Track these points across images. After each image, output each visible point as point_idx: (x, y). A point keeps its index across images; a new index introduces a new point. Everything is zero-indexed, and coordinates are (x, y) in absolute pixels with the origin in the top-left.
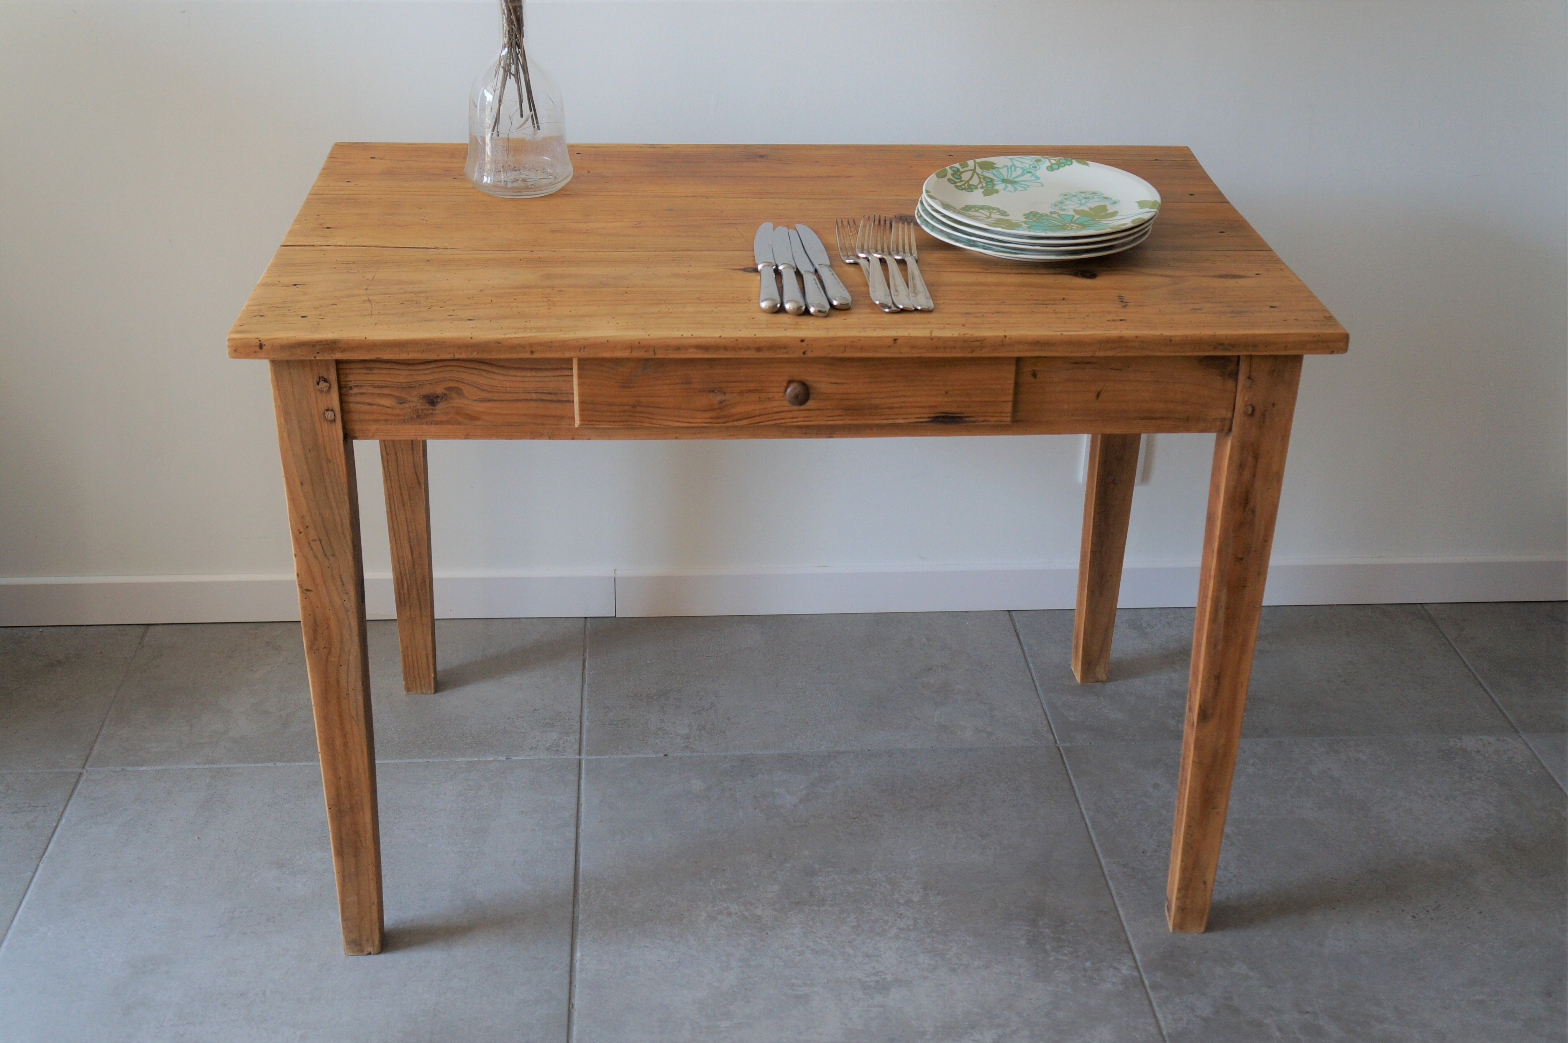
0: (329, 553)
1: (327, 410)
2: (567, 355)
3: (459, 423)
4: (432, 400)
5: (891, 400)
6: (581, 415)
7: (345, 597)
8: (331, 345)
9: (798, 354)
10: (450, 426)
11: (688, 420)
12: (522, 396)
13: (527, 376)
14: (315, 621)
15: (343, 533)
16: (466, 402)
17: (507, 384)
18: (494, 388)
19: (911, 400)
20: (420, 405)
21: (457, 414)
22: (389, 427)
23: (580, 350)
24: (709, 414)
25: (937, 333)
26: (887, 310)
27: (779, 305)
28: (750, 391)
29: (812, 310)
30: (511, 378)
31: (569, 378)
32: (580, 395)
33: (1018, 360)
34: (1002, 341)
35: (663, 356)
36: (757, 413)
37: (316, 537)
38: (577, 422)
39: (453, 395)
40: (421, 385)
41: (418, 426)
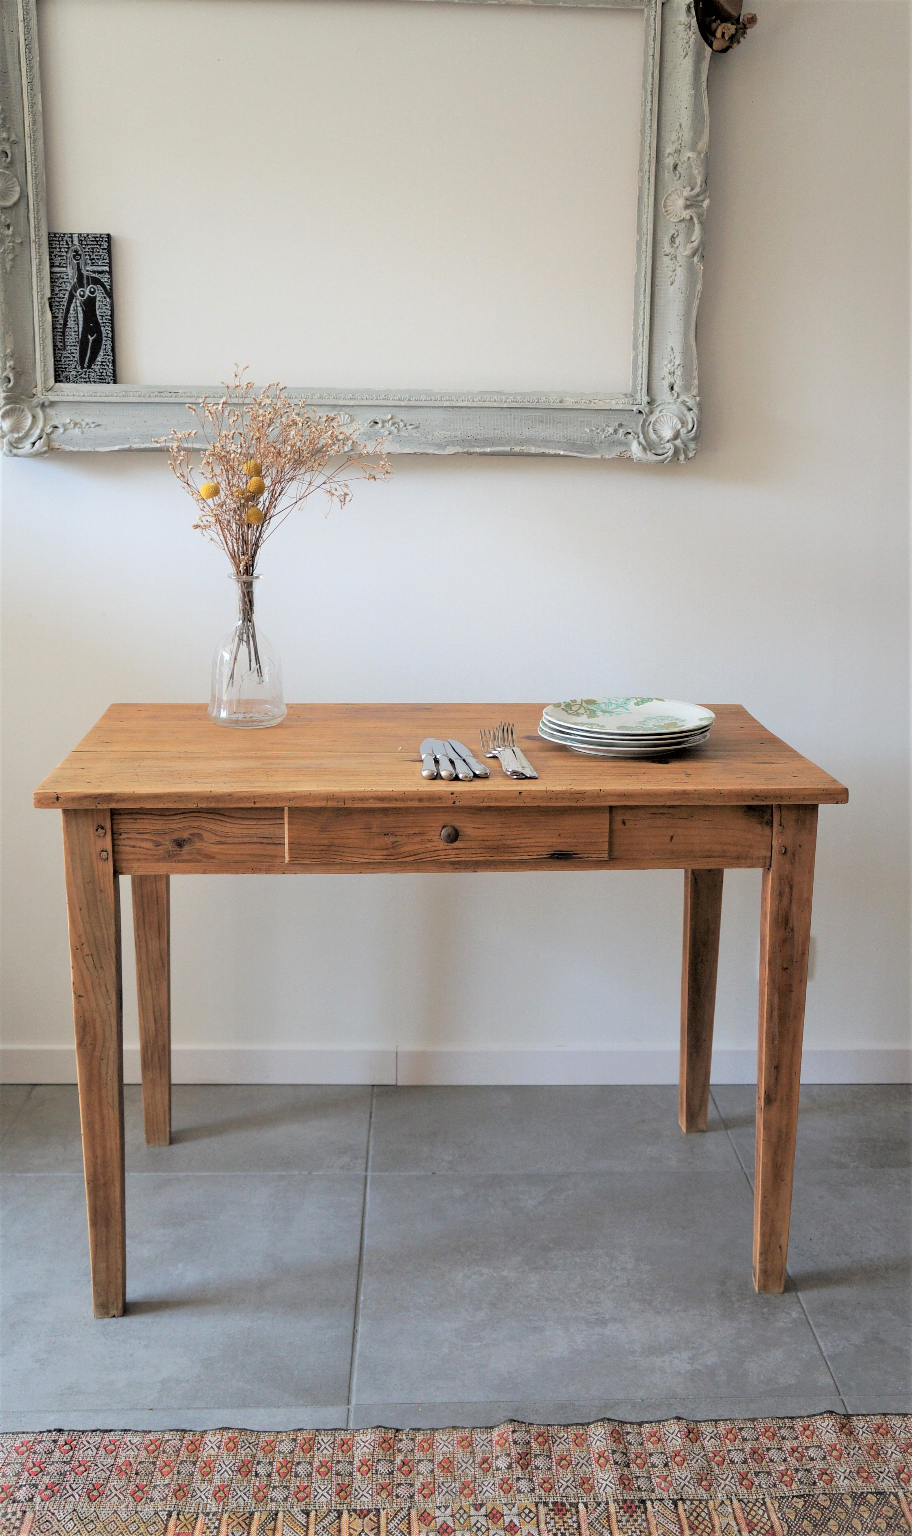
0: (98, 966)
1: (103, 851)
2: (280, 805)
3: (199, 861)
4: (180, 844)
5: (518, 841)
6: (290, 853)
7: (109, 1002)
8: (109, 797)
9: (449, 804)
10: (192, 864)
11: (369, 857)
12: (246, 840)
14: (85, 1021)
15: (109, 949)
16: (205, 844)
17: (236, 831)
18: (224, 833)
19: (533, 841)
20: (170, 847)
21: (197, 854)
22: (148, 865)
23: (290, 801)
24: (385, 852)
25: (550, 788)
26: (515, 777)
27: (435, 774)
28: (414, 834)
29: (461, 776)
30: (237, 826)
31: (281, 826)
32: (289, 837)
33: (611, 808)
34: (599, 794)
35: (351, 805)
36: (420, 851)
37: (89, 953)
38: (287, 859)
39: (196, 839)
40: (172, 831)
41: (169, 864)
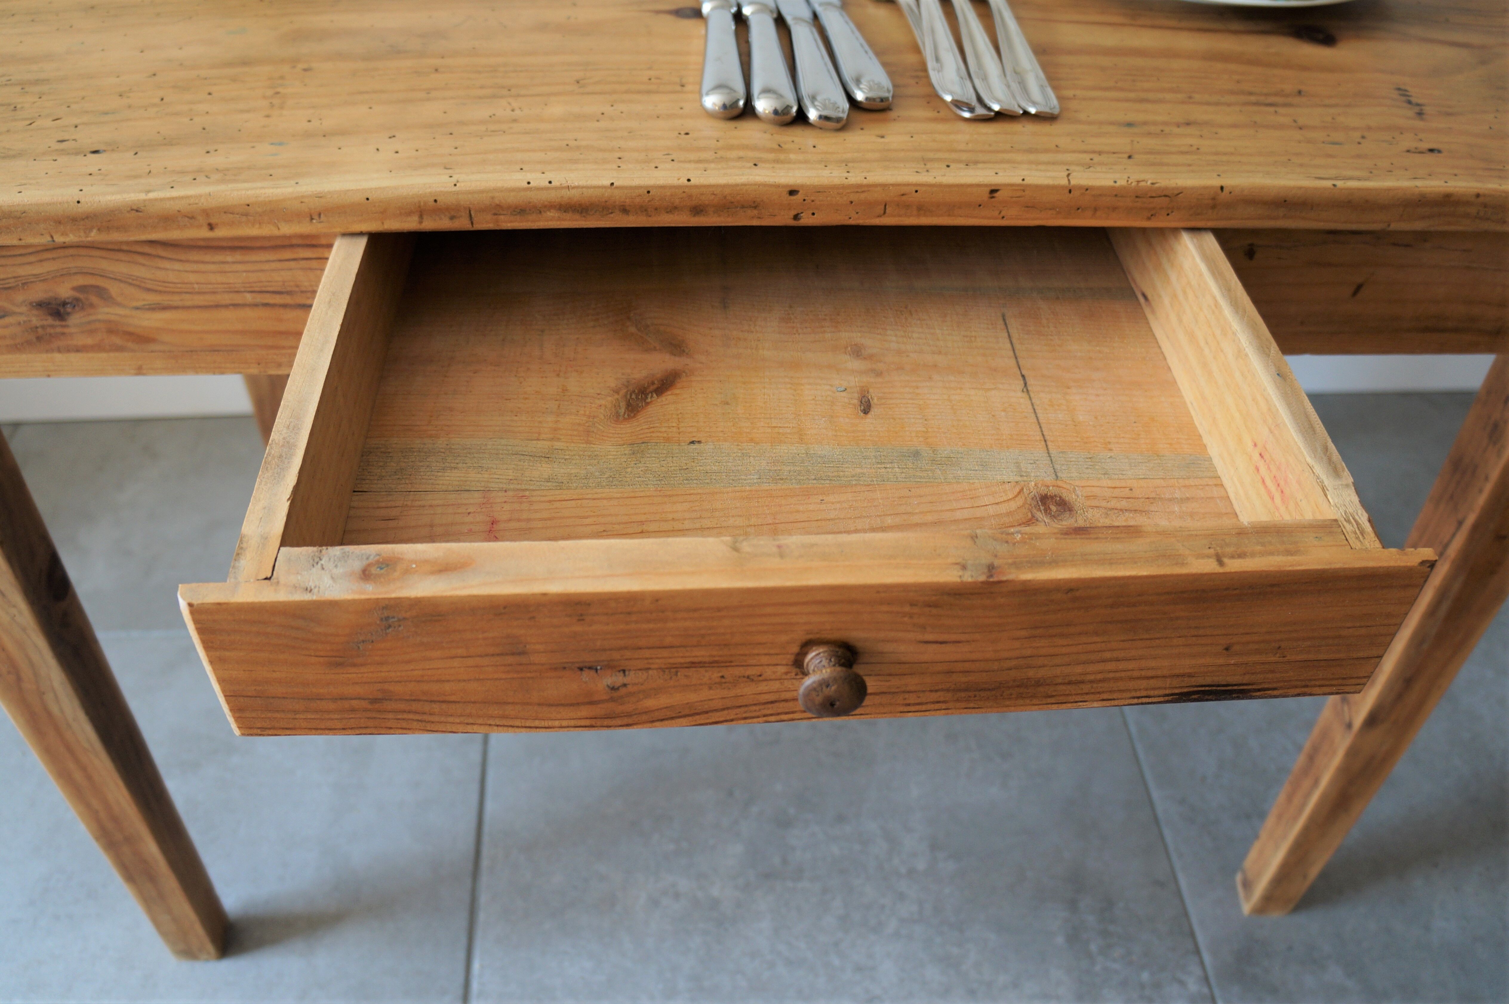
3: (120, 349)
4: (56, 310)
9: (783, 219)
10: (104, 355)
12: (226, 299)
13: (227, 263)
16: (121, 311)
17: (192, 278)
18: (167, 285)
20: (34, 319)
21: (110, 332)
23: (312, 219)
26: (967, 115)
27: (741, 103)
29: (813, 115)
30: (195, 267)
34: (1214, 199)
35: (491, 226)
39: (94, 299)
40: (25, 284)
41: (44, 356)
